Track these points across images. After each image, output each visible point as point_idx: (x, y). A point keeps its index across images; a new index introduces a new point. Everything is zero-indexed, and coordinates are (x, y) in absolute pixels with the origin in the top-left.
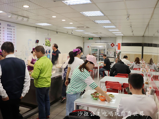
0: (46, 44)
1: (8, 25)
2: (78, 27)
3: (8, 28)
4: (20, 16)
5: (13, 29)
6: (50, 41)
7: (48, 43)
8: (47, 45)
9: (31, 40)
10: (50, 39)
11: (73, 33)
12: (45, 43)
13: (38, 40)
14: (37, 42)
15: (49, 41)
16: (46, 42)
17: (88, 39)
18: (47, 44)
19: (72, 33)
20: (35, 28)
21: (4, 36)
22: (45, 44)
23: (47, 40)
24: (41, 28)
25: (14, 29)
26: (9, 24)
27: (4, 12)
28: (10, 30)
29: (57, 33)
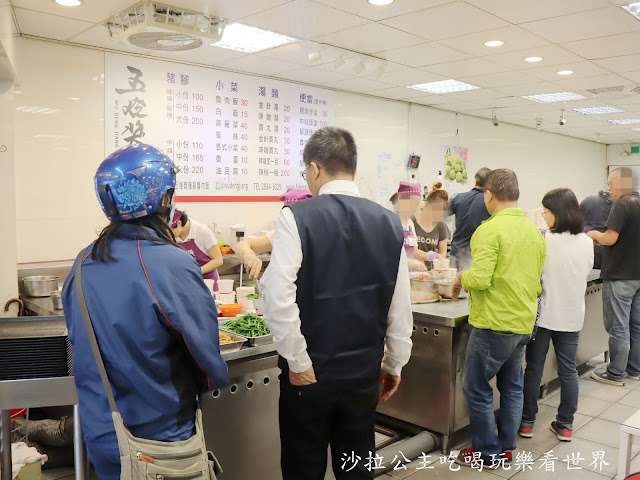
0: (448, 173)
1: (303, 97)
2: (594, 91)
3: (301, 110)
4: (351, 54)
5: (319, 113)
6: (465, 159)
7: (458, 167)
8: (452, 179)
9: (389, 156)
10: (464, 153)
11: (564, 121)
12: (444, 169)
13: (416, 154)
14: (414, 162)
15: (462, 160)
16: (449, 164)
17: (629, 150)
18: (452, 172)
19: (562, 124)
20: (405, 106)
21: (287, 141)
22: (444, 173)
23: (455, 158)
24: (427, 105)
25: (325, 114)
26: (308, 91)
27: (293, 39)
28: (308, 117)
29: (496, 124)
